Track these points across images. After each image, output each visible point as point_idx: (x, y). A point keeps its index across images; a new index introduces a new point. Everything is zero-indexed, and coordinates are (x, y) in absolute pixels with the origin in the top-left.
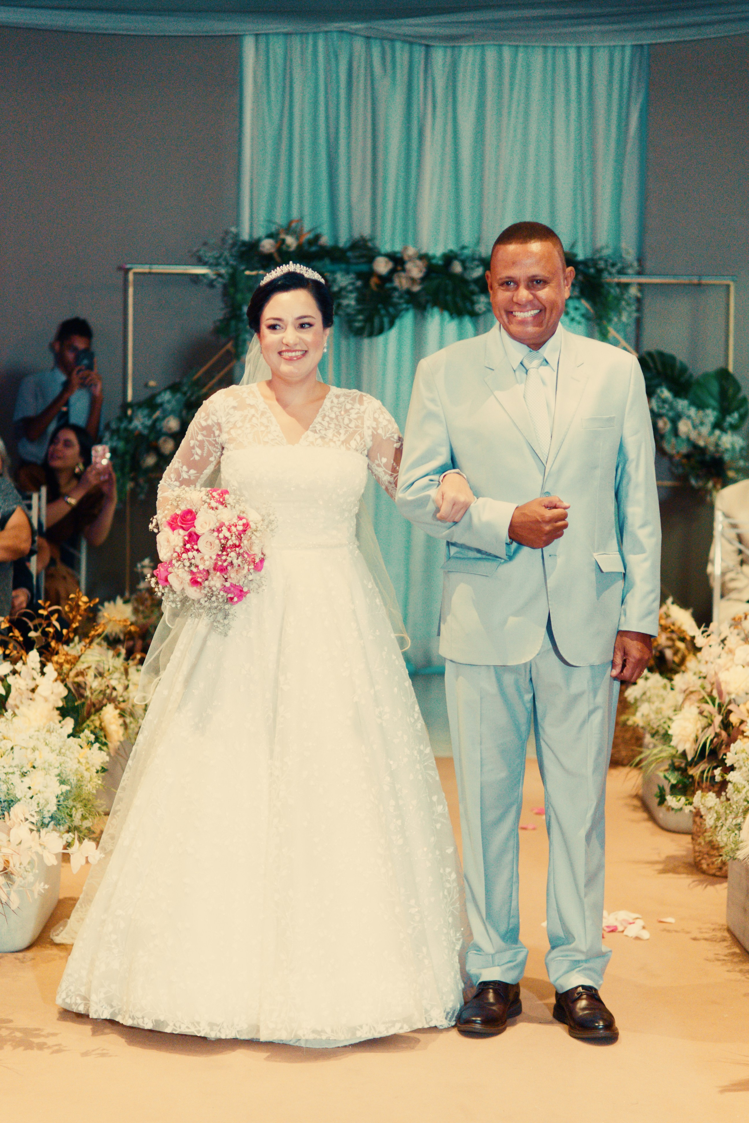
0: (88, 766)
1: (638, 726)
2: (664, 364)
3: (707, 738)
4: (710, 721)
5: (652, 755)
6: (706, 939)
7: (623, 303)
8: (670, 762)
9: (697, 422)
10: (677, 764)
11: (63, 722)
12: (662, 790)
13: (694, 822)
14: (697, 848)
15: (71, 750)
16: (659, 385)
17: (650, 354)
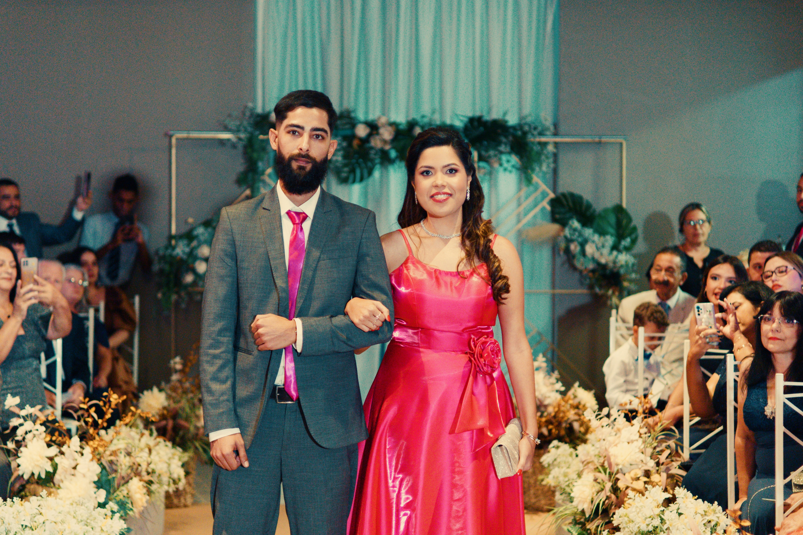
1: (550, 485)
2: (574, 202)
3: (601, 500)
4: (602, 487)
5: (559, 512)
7: (543, 157)
8: (573, 518)
9: (600, 245)
10: (577, 519)
11: (97, 493)
15: (96, 521)
16: (571, 218)
17: (564, 195)
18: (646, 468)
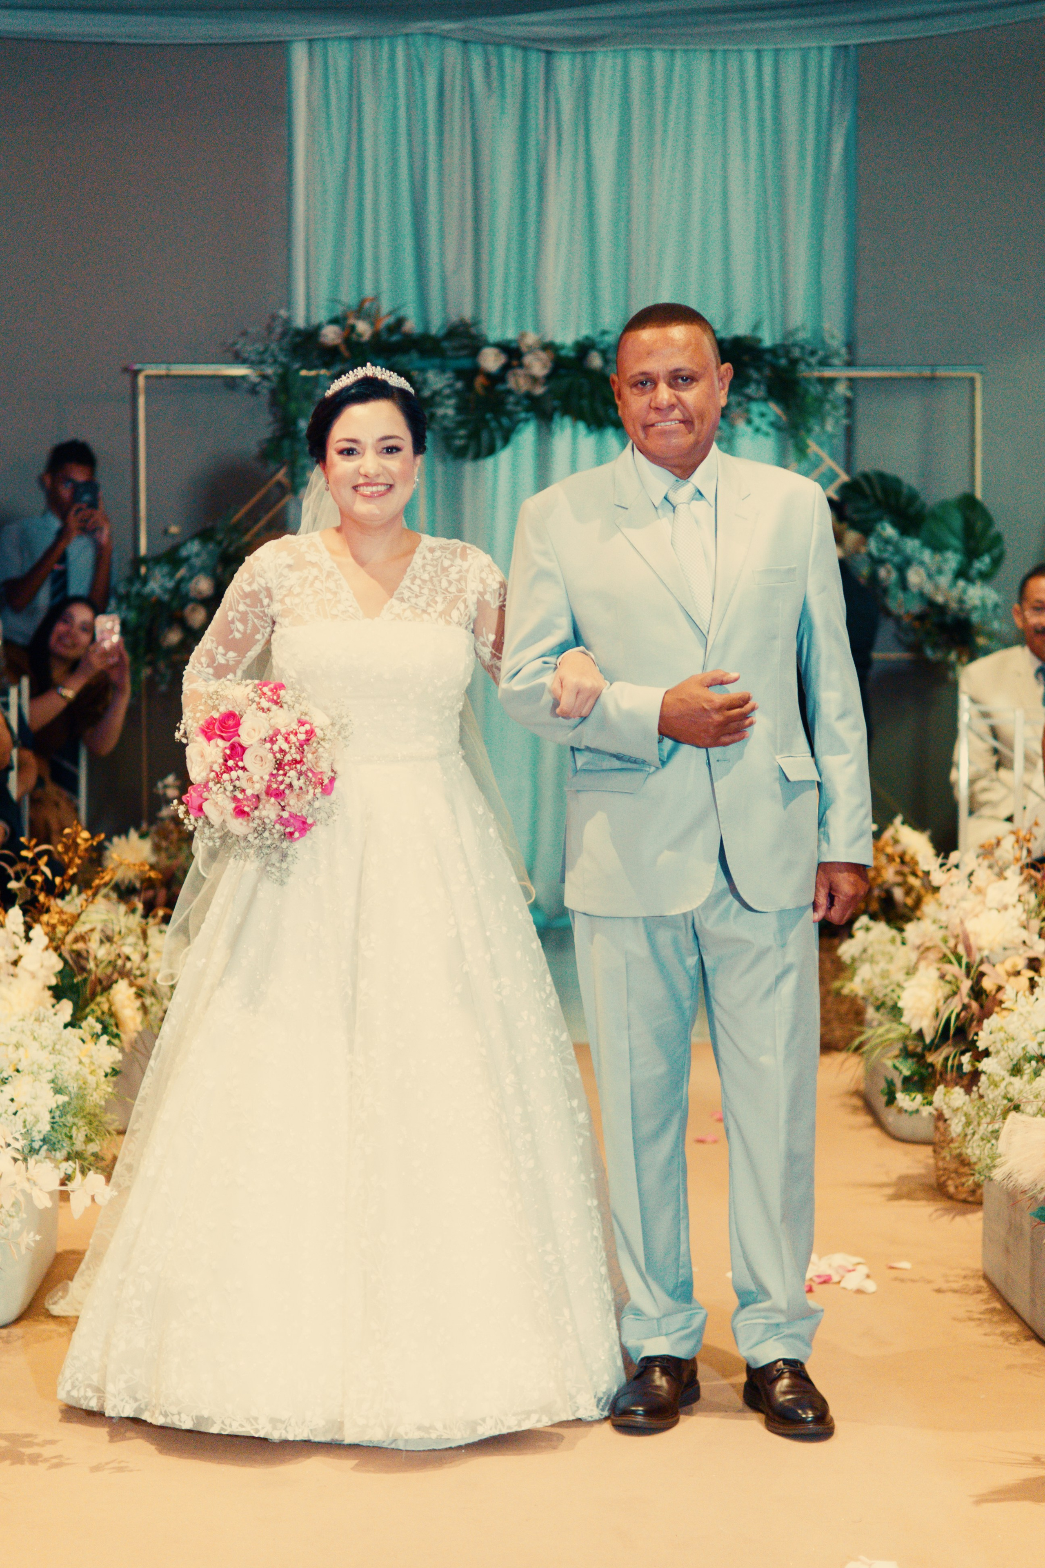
0: (93, 1068)
1: (856, 996)
2: (885, 490)
3: (952, 1012)
4: (955, 988)
5: (876, 1035)
6: (955, 1291)
7: (828, 406)
8: (900, 1045)
9: (934, 569)
10: (910, 1048)
11: (57, 1007)
12: (891, 1084)
13: (937, 1128)
14: (941, 1164)
15: (69, 1046)
16: (880, 519)
17: (866, 476)
18: (1032, 954)
